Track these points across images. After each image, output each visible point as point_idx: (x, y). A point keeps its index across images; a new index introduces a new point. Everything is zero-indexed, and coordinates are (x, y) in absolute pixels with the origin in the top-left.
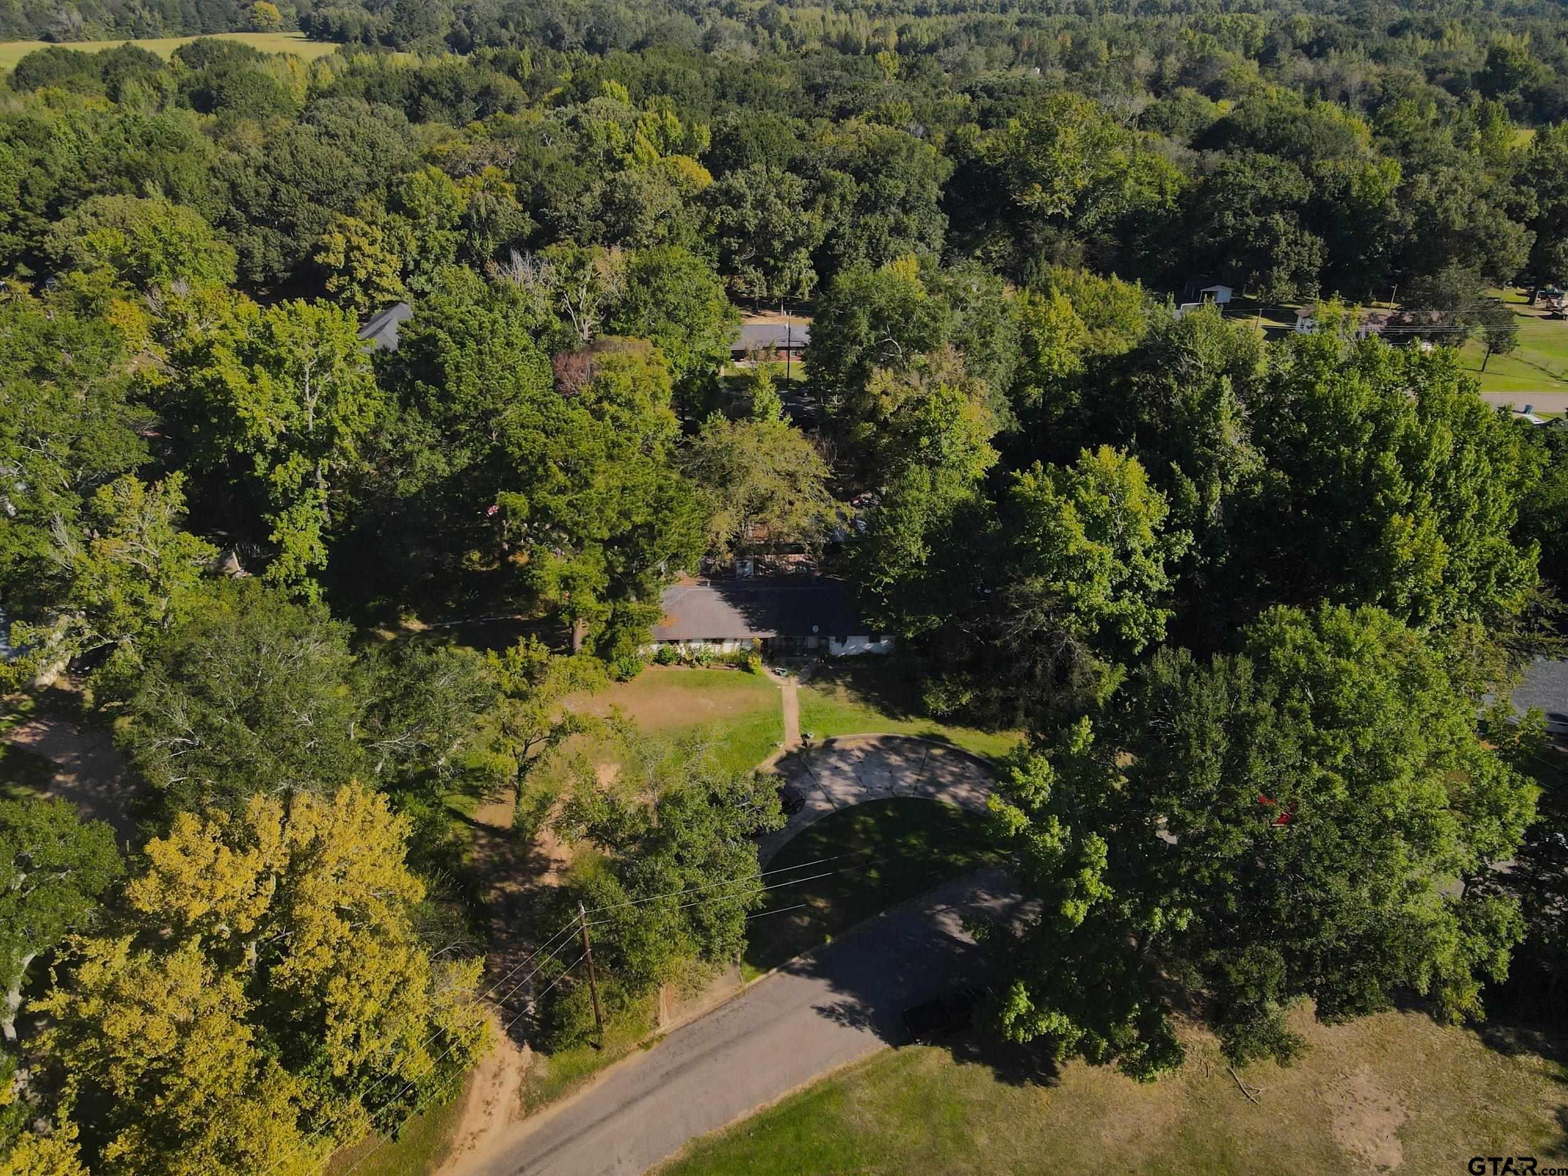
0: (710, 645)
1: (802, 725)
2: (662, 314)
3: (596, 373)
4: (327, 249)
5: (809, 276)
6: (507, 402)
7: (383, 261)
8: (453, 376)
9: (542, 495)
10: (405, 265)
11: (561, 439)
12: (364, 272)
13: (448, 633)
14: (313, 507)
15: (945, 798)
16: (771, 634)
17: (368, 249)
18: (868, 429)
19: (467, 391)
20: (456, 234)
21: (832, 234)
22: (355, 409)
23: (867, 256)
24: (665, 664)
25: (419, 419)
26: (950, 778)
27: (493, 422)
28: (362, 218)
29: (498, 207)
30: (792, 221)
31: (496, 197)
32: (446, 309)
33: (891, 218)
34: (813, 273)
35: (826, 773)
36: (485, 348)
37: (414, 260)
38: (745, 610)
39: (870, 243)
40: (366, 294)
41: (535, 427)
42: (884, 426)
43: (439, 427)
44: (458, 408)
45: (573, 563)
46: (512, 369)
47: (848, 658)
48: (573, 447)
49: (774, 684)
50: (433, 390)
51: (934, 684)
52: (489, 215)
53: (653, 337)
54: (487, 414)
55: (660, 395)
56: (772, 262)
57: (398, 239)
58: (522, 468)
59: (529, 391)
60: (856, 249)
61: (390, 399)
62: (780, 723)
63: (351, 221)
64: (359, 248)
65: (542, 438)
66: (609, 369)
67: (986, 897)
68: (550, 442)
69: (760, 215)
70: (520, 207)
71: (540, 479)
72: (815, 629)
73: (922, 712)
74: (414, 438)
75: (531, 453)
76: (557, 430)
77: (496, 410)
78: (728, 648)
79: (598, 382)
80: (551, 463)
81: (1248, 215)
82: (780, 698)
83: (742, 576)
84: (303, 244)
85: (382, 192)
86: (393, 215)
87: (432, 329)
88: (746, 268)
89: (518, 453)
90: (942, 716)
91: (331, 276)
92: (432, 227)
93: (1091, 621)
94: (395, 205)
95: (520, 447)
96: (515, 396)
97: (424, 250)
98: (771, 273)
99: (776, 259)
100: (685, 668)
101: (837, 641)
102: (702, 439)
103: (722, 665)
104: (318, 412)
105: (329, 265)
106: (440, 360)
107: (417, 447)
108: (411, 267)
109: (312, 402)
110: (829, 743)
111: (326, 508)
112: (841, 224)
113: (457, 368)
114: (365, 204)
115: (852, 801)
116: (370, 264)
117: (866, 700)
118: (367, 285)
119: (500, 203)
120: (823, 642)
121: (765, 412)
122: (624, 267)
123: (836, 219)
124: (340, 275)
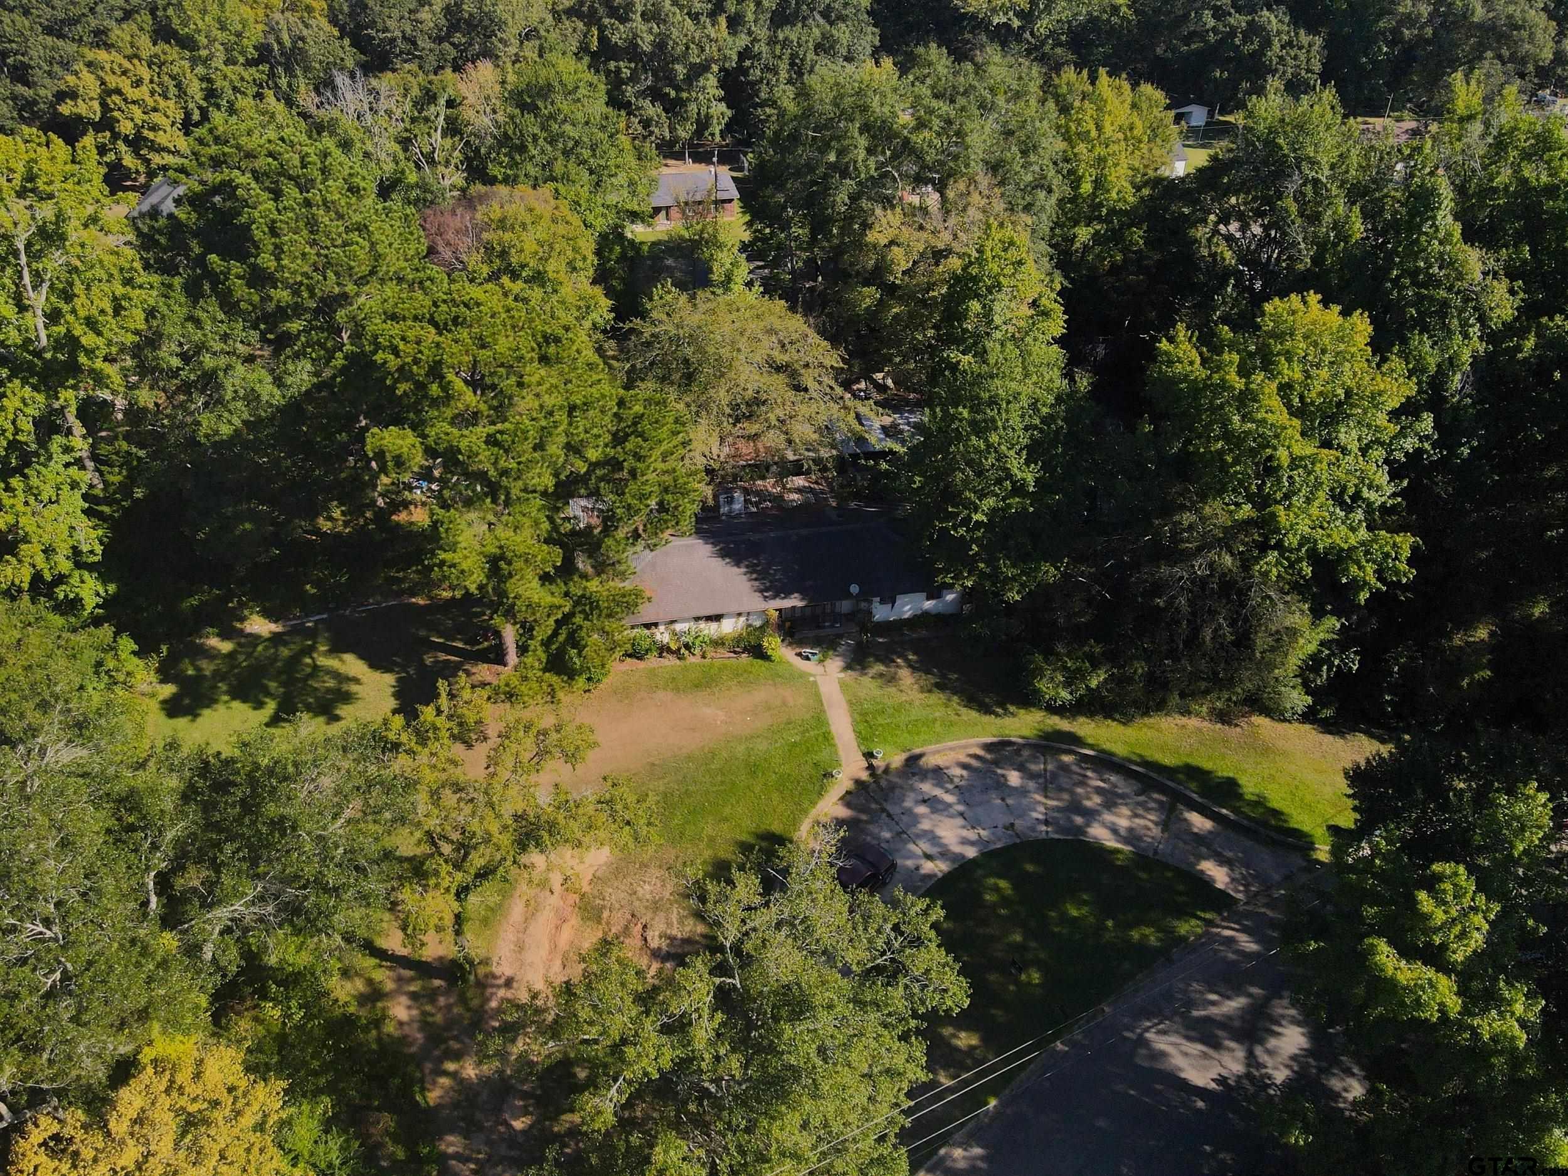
0: (702, 625)
1: (861, 738)
2: (559, 154)
3: (485, 236)
4: (73, 95)
5: (720, 111)
6: (361, 281)
7: (155, 110)
8: (268, 243)
9: (440, 429)
10: (188, 115)
11: (464, 334)
12: (130, 125)
13: (312, 634)
14: (67, 465)
15: (1099, 833)
16: (795, 601)
17: (131, 93)
18: (868, 296)
19: (294, 267)
20: (253, 70)
21: (745, 54)
22: (108, 306)
23: (790, 82)
24: (640, 658)
25: (221, 316)
26: (1097, 799)
27: (341, 315)
28: (119, 50)
29: (305, 32)
30: (697, 35)
31: (301, 18)
32: (243, 140)
33: (816, 32)
34: (722, 107)
35: (922, 810)
36: (314, 195)
37: (200, 108)
38: (752, 569)
39: (792, 64)
40: (138, 155)
41: (416, 318)
42: (891, 290)
43: (255, 327)
44: (282, 295)
45: (499, 531)
46: (361, 228)
47: (901, 624)
48: (483, 346)
49: (803, 675)
50: (237, 268)
51: (1046, 660)
52: (294, 43)
53: (551, 185)
54: (330, 304)
55: (579, 264)
56: (673, 94)
57: (173, 77)
58: (403, 388)
59: (394, 263)
60: (776, 73)
61: (170, 286)
62: (827, 737)
63: (102, 55)
64: (118, 92)
65: (431, 334)
66: (504, 229)
67: (1213, 997)
68: (445, 340)
69: (656, 30)
70: (337, 33)
71: (435, 403)
72: (854, 589)
73: (1028, 699)
74: (218, 346)
75: (416, 361)
76: (455, 320)
77: (345, 296)
78: (729, 627)
79: (489, 248)
80: (451, 376)
81: (1230, 14)
82: (817, 696)
83: (729, 515)
84: (42, 92)
85: (145, 18)
86: (162, 46)
87: (226, 174)
88: (641, 103)
89: (393, 363)
90: (1063, 706)
91: (84, 133)
92: (218, 62)
93: (1300, 560)
94: (163, 33)
95: (396, 352)
96: (373, 272)
97: (211, 94)
98: (674, 107)
99: (678, 89)
100: (670, 661)
101: (882, 602)
102: (653, 323)
103: (723, 652)
104: (54, 316)
105: (79, 117)
106: (243, 219)
107: (223, 361)
108: (196, 116)
109: (39, 300)
110: (913, 760)
111: (90, 465)
112: (755, 40)
113: (274, 231)
114: (120, 33)
115: (971, 853)
116: (137, 112)
117: (941, 687)
118: (136, 143)
119: (307, 26)
120: (863, 605)
121: (729, 278)
122: (498, 88)
123: (750, 33)
124: (97, 131)
